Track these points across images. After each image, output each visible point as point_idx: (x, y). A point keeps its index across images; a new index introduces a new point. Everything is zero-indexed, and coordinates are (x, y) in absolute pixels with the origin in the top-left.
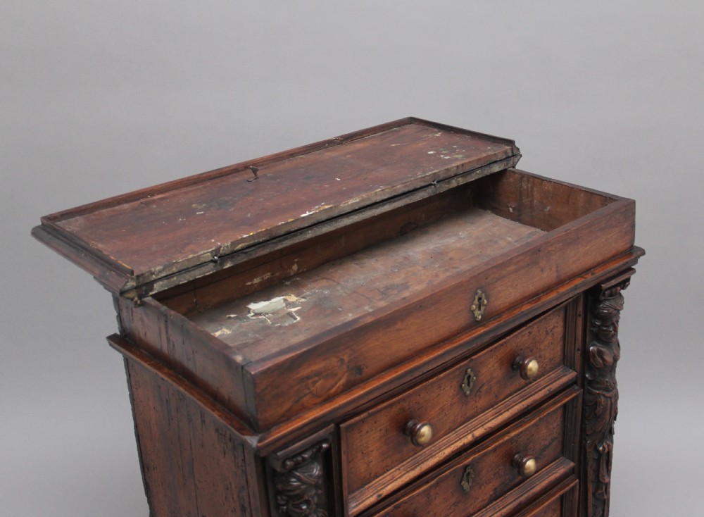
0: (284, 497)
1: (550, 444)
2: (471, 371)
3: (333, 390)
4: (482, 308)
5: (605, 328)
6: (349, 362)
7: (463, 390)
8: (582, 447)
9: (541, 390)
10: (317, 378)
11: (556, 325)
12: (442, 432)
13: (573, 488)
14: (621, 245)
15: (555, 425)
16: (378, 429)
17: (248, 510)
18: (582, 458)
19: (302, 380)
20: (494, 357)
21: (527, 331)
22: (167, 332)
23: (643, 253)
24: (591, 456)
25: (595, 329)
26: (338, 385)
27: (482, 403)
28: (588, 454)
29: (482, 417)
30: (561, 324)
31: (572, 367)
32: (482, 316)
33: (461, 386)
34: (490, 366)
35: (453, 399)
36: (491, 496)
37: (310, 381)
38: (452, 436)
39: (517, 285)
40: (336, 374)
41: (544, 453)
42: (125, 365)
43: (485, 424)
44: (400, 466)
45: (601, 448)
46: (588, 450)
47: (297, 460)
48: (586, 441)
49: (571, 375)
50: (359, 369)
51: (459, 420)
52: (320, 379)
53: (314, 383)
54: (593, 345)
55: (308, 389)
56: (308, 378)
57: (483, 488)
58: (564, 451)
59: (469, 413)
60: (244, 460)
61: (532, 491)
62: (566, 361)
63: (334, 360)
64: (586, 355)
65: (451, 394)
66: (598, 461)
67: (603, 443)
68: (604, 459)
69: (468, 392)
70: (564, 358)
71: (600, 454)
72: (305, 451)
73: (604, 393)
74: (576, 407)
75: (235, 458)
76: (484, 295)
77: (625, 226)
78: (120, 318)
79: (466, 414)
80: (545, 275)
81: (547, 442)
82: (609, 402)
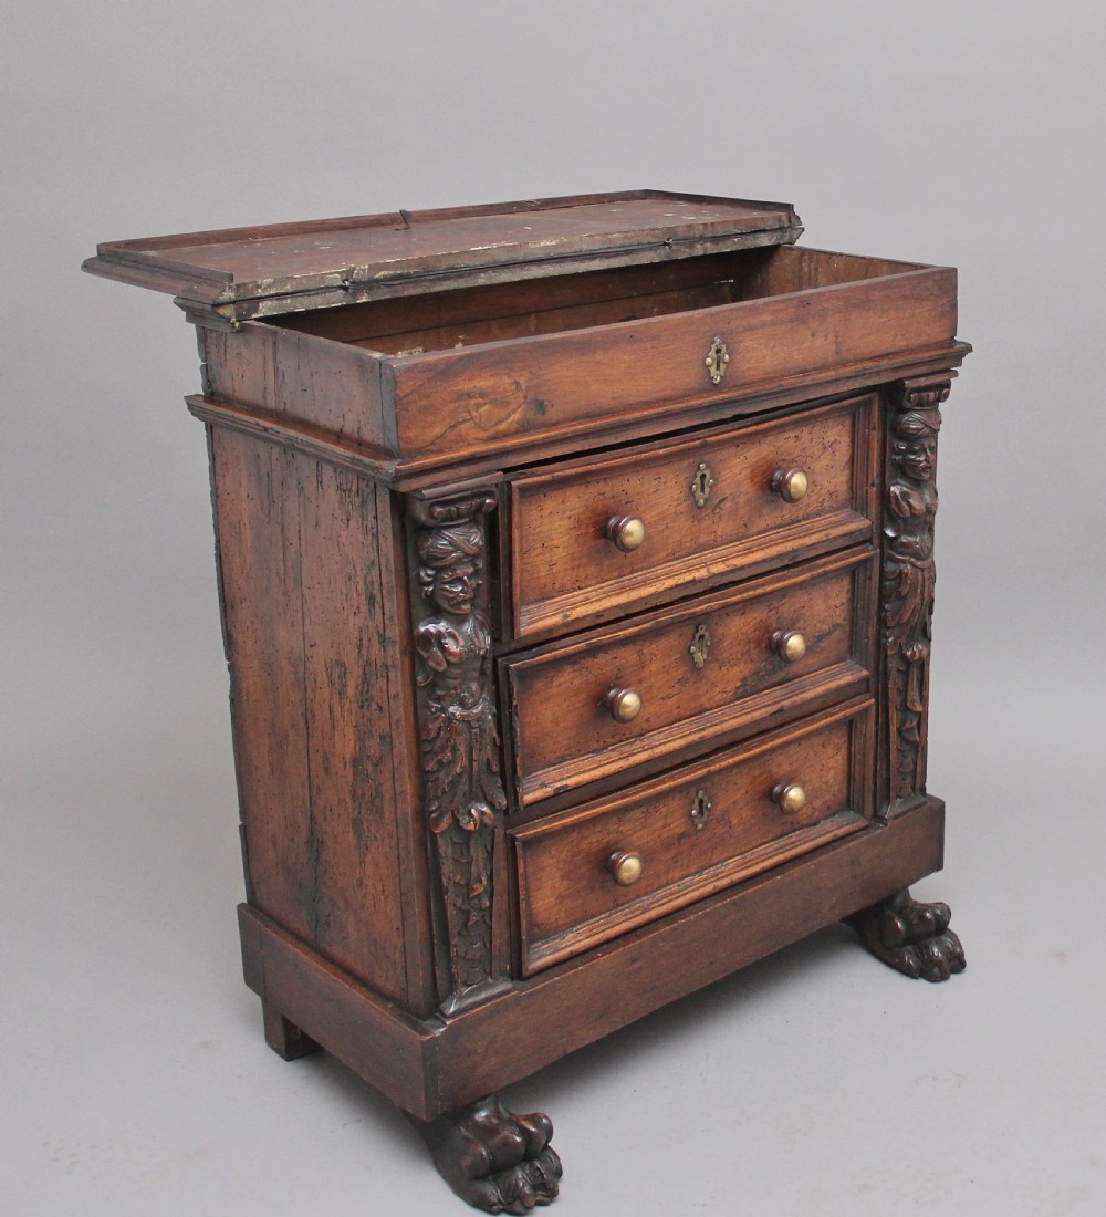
0: (430, 572)
1: (830, 633)
2: (707, 467)
3: (503, 426)
4: (722, 366)
5: (913, 457)
6: (528, 389)
7: (693, 493)
8: (881, 649)
9: (815, 533)
10: (480, 400)
11: (838, 439)
12: (663, 555)
13: (866, 710)
14: (933, 332)
15: (838, 602)
16: (568, 514)
17: (379, 599)
18: (881, 668)
19: (461, 396)
20: (742, 457)
21: (793, 434)
22: (275, 361)
23: (969, 349)
24: (894, 665)
25: (898, 458)
26: (510, 420)
27: (724, 528)
28: (889, 660)
29: (721, 551)
30: (846, 440)
31: (864, 511)
32: (721, 377)
33: (691, 488)
34: (736, 471)
35: (679, 505)
36: (738, 688)
37: (472, 402)
38: (677, 565)
39: (774, 346)
40: (509, 404)
41: (822, 644)
42: (208, 443)
43: (727, 560)
44: (598, 586)
45: (909, 653)
46: (890, 652)
47: (450, 510)
48: (887, 638)
49: (860, 523)
50: (541, 407)
51: (688, 545)
52: (486, 404)
53: (478, 406)
54: (894, 485)
55: (469, 412)
56: (470, 396)
57: (724, 668)
58: (853, 649)
59: (704, 539)
60: (376, 517)
61: (801, 696)
62: (855, 501)
63: (506, 380)
64: (884, 496)
65: (676, 497)
66: (906, 674)
67: (912, 646)
68: (915, 672)
69: (702, 502)
70: (852, 498)
71: (908, 662)
72: (461, 500)
73: (912, 560)
74: (870, 578)
75: (363, 519)
76: (724, 347)
77: (941, 303)
78: (206, 370)
79: (698, 538)
80: (819, 342)
81: (825, 628)
82: (920, 578)
